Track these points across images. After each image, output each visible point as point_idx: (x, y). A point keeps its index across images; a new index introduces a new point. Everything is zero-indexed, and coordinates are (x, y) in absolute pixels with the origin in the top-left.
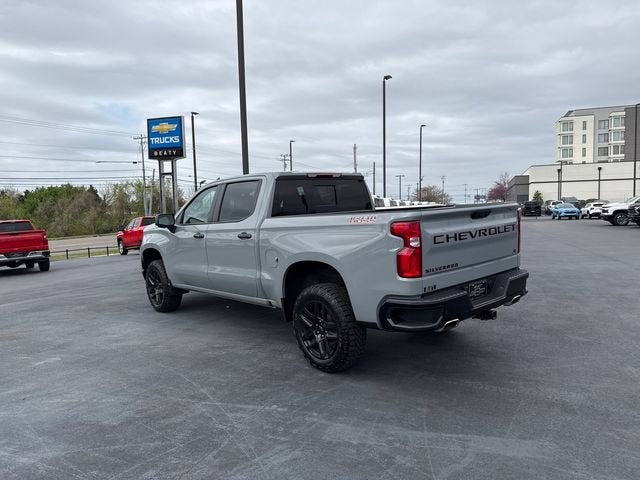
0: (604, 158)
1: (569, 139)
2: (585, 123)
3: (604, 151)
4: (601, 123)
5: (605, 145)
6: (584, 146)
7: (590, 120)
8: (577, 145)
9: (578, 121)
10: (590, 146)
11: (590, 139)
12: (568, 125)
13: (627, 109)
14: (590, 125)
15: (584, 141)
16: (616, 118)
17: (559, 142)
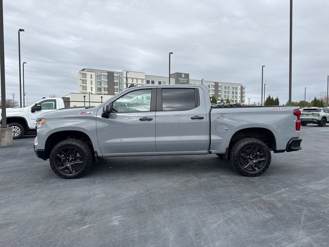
0: (99, 93)
1: (84, 81)
2: (91, 75)
3: (99, 89)
4: (98, 77)
5: (100, 87)
6: (92, 86)
7: (93, 74)
8: (88, 85)
9: (89, 74)
10: (94, 86)
11: (94, 83)
12: (84, 75)
13: (108, 72)
14: (94, 77)
15: (92, 84)
16: (104, 75)
17: (80, 83)
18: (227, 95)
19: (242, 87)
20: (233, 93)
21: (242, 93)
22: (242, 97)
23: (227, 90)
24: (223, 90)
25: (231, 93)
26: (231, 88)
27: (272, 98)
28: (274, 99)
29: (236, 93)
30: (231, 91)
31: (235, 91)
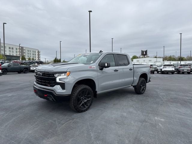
18: (29, 55)
19: (38, 51)
20: (33, 54)
21: (39, 55)
22: (39, 57)
23: (29, 52)
24: (27, 52)
25: (32, 54)
26: (32, 51)
27: (58, 59)
28: (59, 59)
29: (35, 54)
30: (32, 53)
31: (34, 53)
